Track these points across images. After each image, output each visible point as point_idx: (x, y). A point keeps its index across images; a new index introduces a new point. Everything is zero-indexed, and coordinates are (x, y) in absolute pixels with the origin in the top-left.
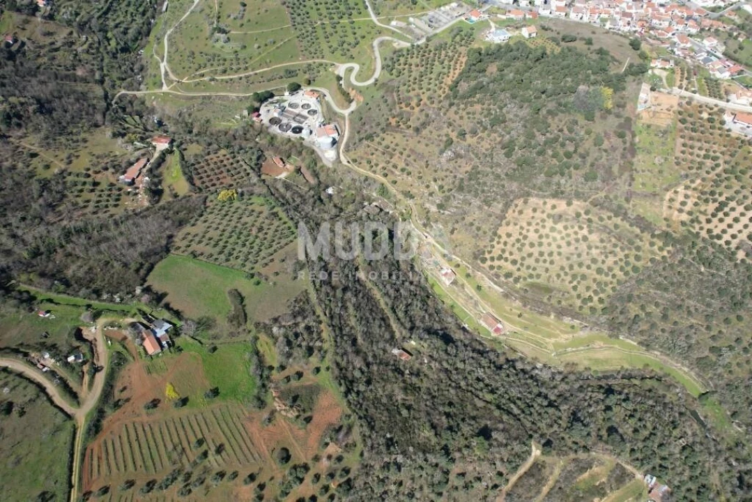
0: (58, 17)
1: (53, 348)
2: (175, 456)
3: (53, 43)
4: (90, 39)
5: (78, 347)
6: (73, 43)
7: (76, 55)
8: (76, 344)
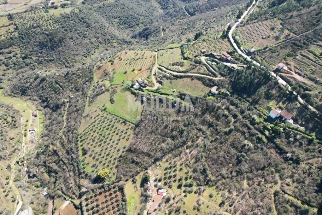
1: (168, 78)
2: (136, 62)
5: (161, 79)
8: (161, 80)
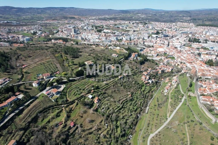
0: (99, 110)
3: (91, 129)
4: (109, 127)
6: (100, 129)
7: (99, 138)
